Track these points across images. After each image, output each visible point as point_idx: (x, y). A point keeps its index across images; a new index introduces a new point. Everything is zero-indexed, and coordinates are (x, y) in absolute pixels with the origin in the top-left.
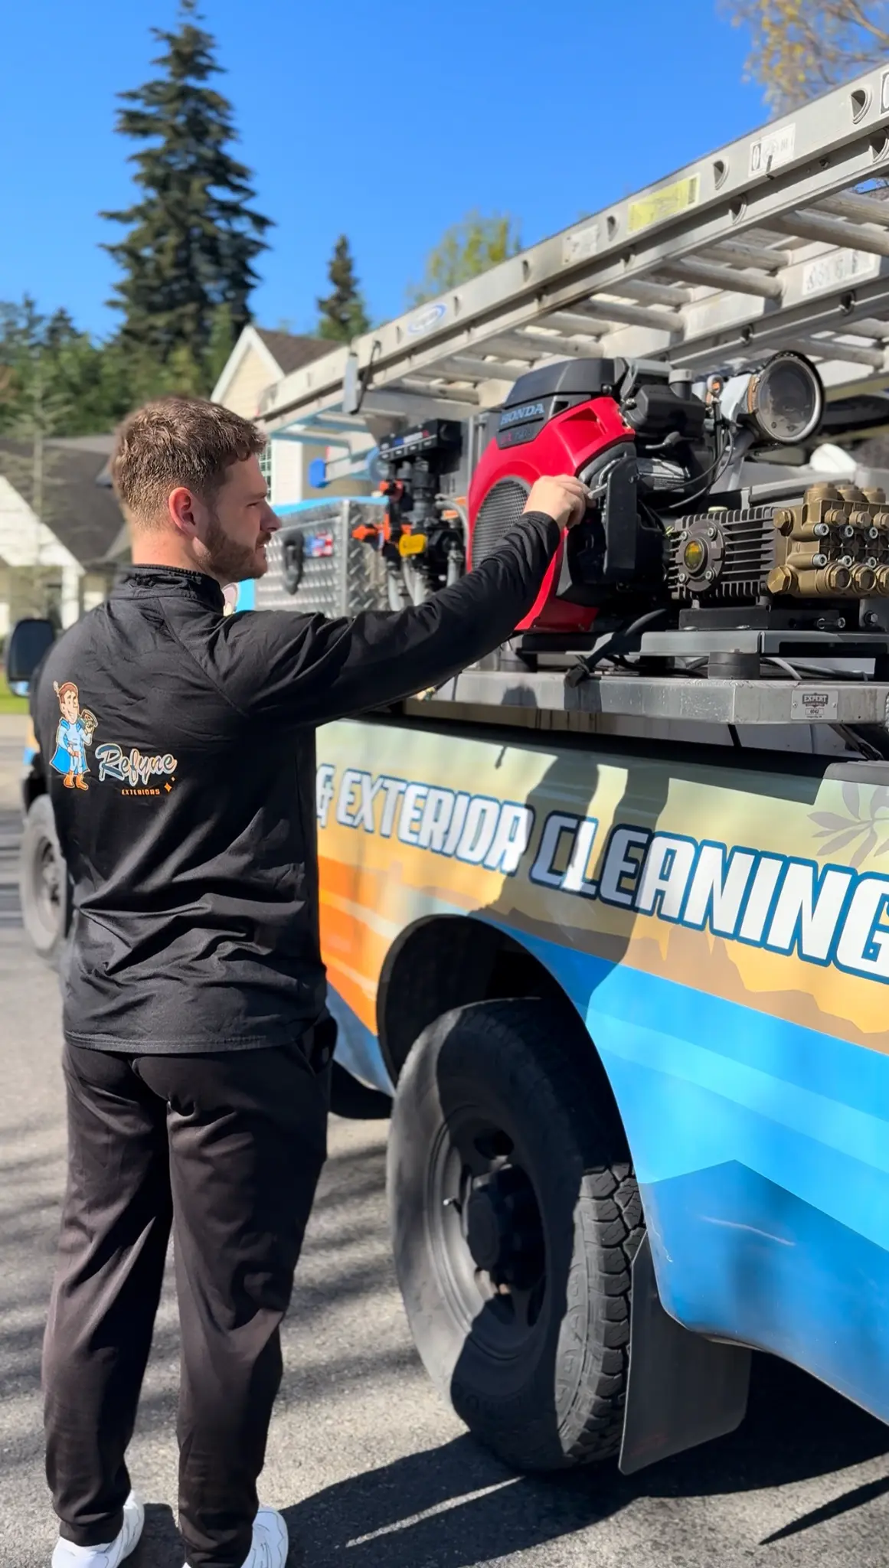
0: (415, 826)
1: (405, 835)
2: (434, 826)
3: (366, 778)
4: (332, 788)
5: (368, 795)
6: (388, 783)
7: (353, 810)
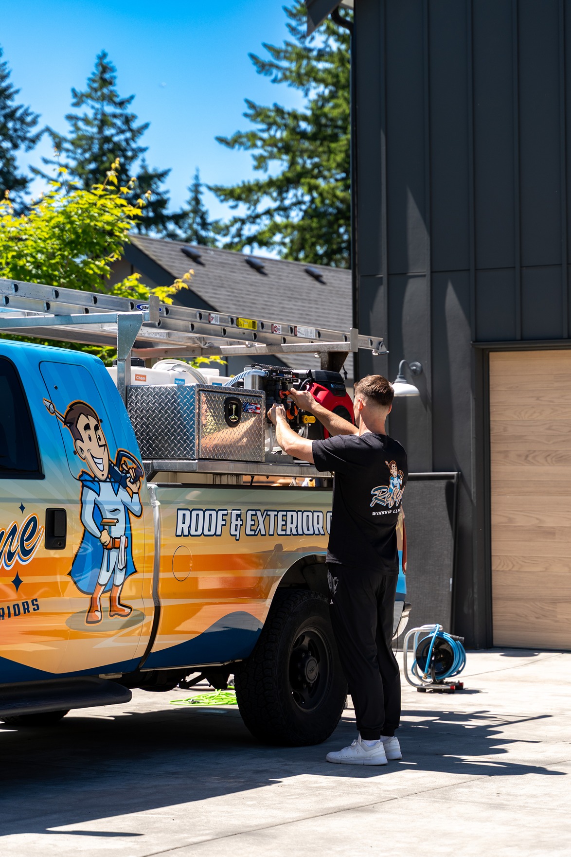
0: (284, 528)
1: (280, 532)
2: (291, 526)
3: (259, 513)
4: (241, 520)
5: (261, 520)
6: (269, 513)
7: (254, 528)
